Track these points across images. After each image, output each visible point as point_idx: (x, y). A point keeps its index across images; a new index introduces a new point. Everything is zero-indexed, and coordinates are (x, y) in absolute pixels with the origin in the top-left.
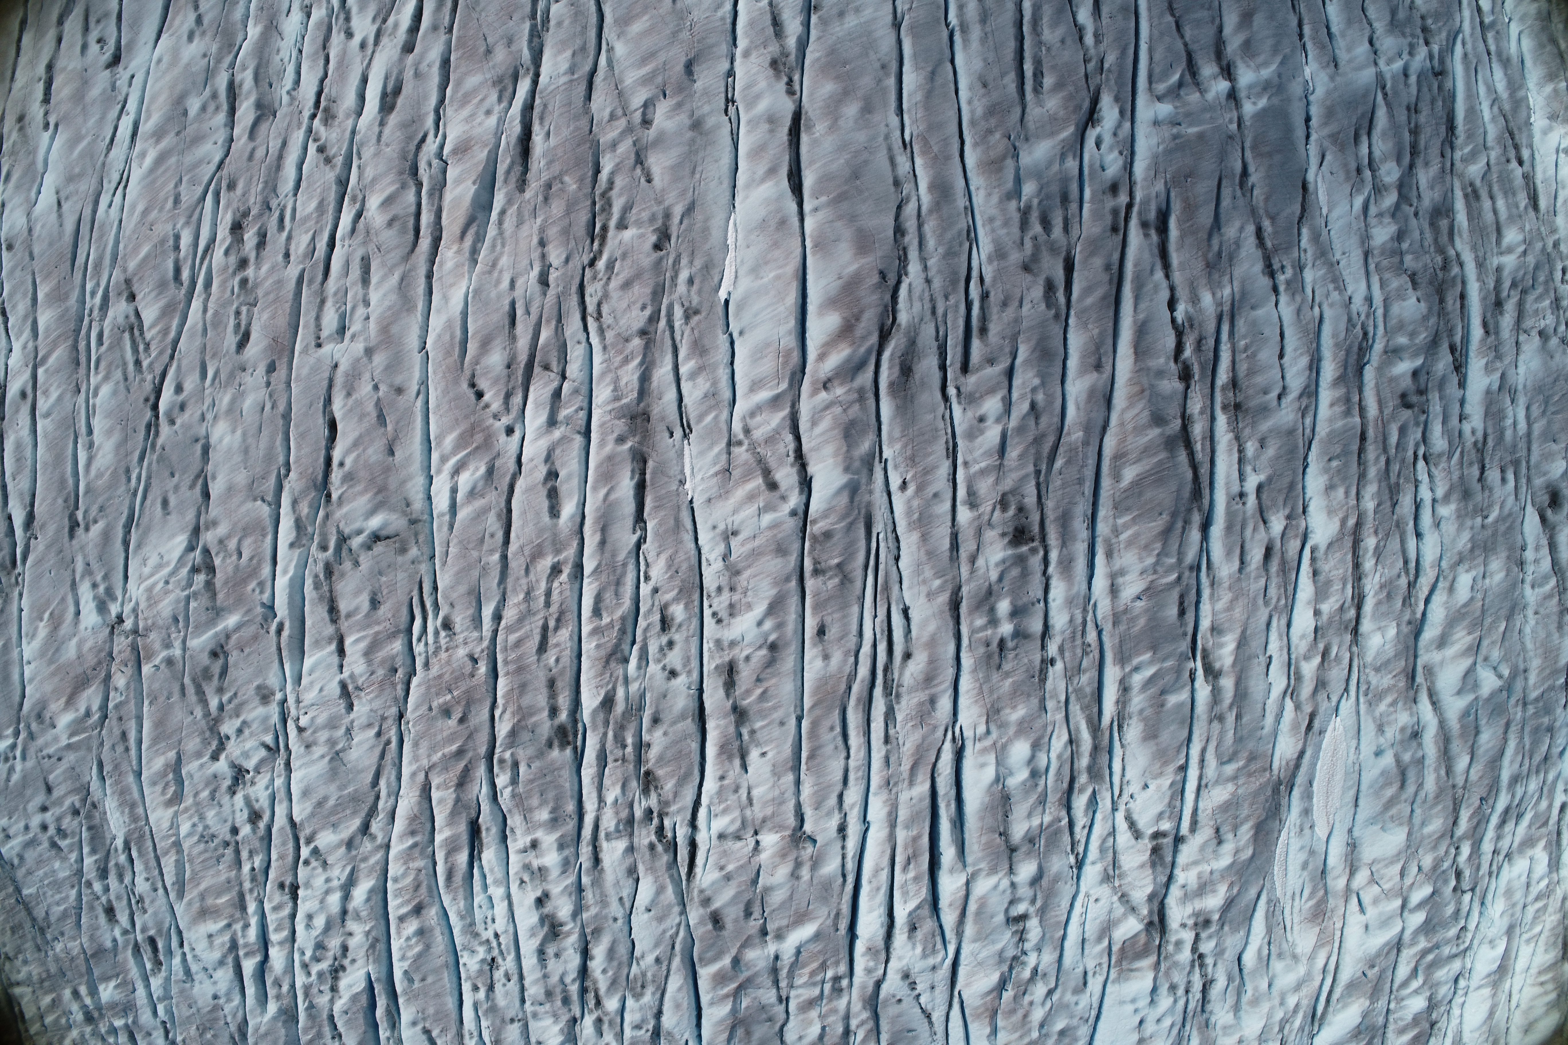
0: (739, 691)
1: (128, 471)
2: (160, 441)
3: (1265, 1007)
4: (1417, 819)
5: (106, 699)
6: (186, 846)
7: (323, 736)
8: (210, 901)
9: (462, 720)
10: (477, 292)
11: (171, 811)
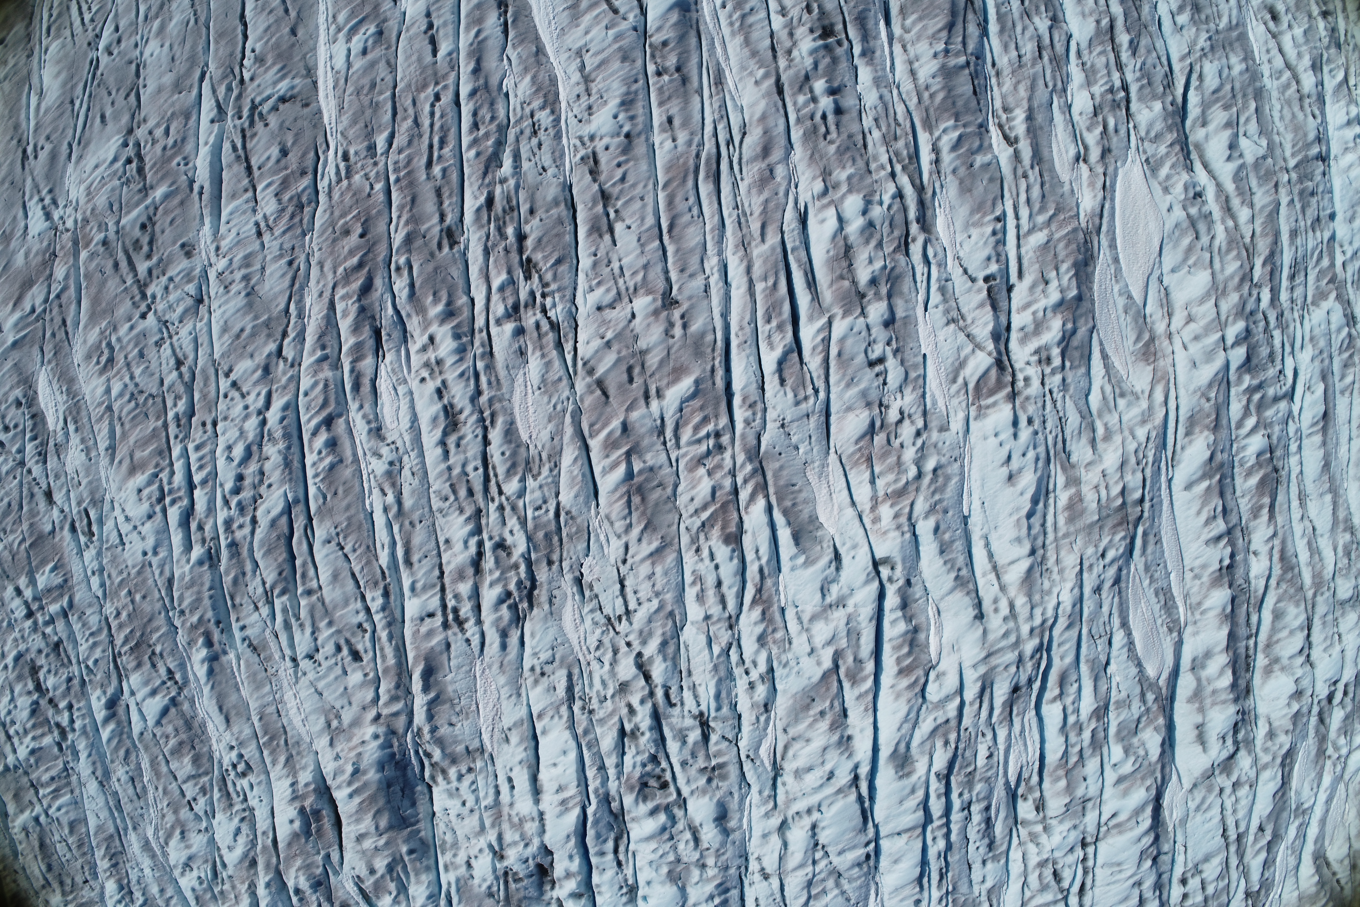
0: (603, 178)
1: (72, 102)
3: (1118, 439)
4: (1217, 265)
5: (49, 293)
6: (116, 407)
7: (238, 275)
8: (138, 455)
9: (362, 236)
11: (104, 378)
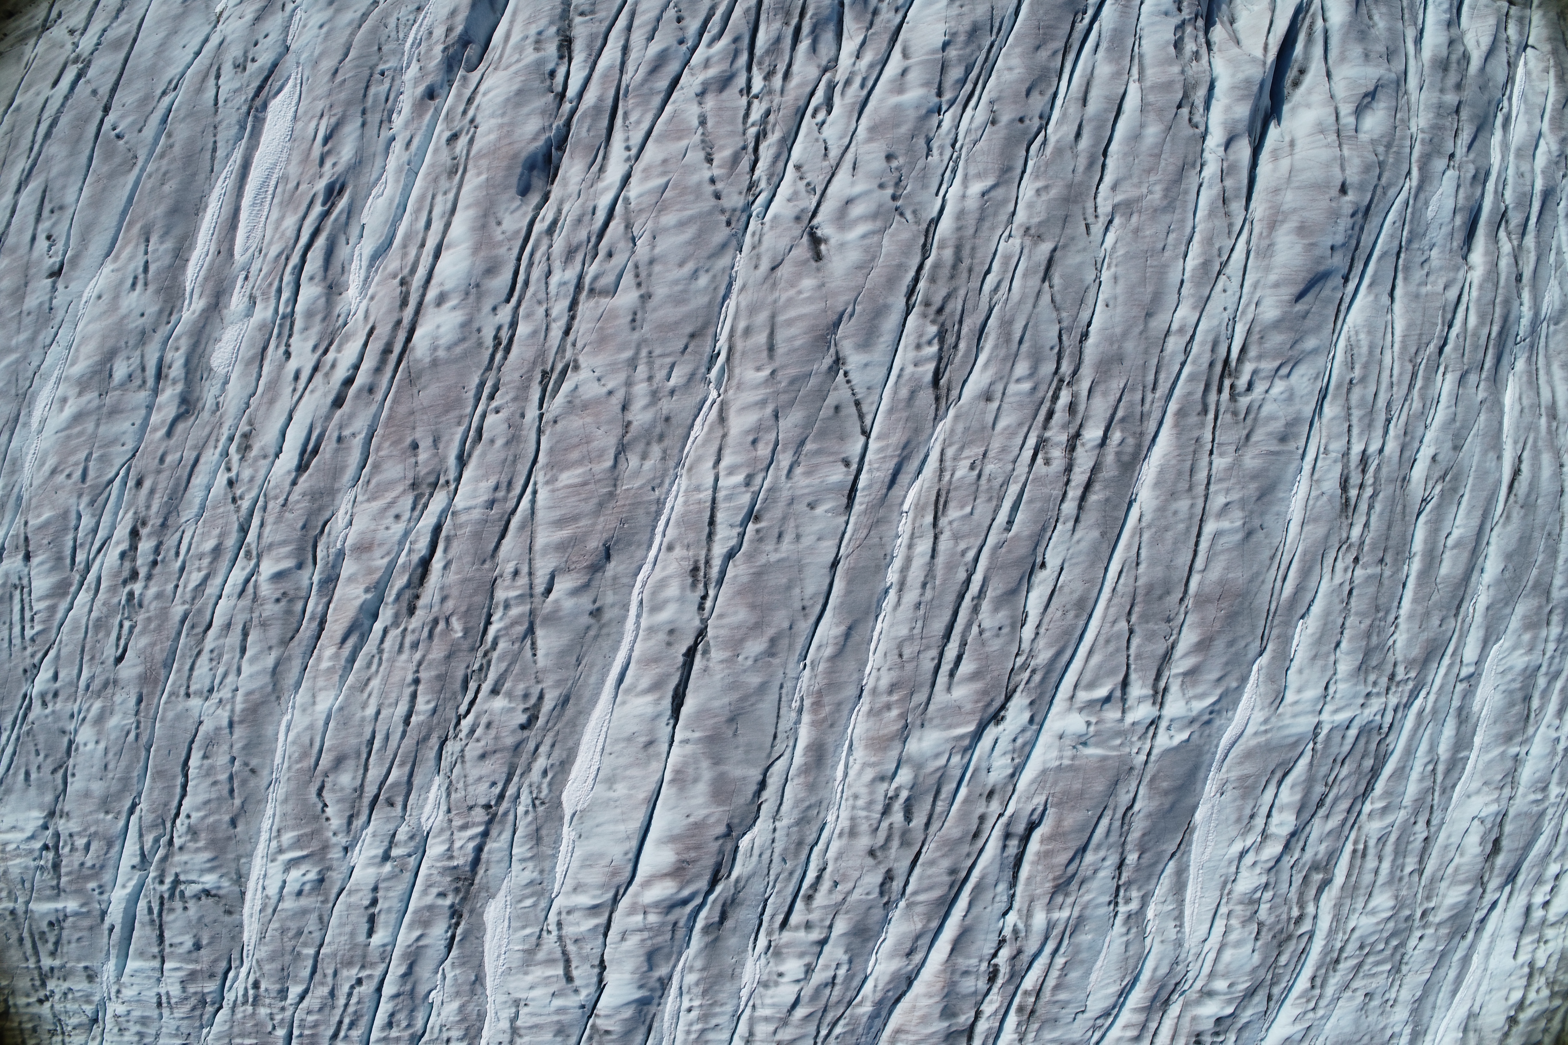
2: (31, 717)
10: (341, 709)
